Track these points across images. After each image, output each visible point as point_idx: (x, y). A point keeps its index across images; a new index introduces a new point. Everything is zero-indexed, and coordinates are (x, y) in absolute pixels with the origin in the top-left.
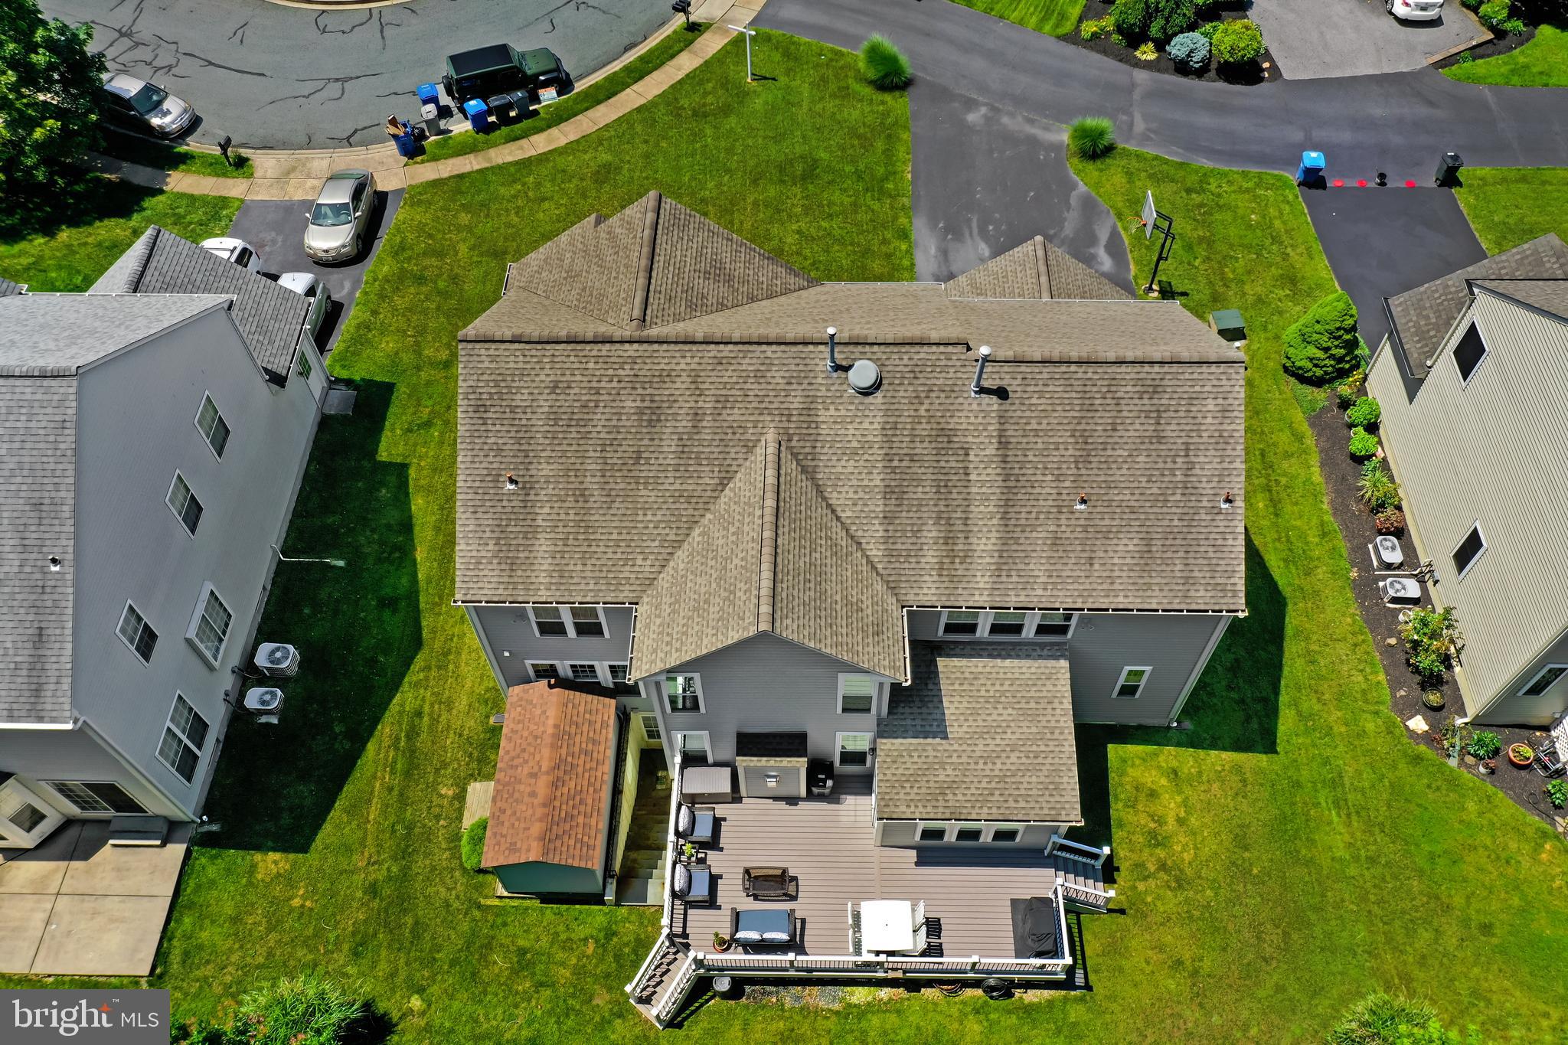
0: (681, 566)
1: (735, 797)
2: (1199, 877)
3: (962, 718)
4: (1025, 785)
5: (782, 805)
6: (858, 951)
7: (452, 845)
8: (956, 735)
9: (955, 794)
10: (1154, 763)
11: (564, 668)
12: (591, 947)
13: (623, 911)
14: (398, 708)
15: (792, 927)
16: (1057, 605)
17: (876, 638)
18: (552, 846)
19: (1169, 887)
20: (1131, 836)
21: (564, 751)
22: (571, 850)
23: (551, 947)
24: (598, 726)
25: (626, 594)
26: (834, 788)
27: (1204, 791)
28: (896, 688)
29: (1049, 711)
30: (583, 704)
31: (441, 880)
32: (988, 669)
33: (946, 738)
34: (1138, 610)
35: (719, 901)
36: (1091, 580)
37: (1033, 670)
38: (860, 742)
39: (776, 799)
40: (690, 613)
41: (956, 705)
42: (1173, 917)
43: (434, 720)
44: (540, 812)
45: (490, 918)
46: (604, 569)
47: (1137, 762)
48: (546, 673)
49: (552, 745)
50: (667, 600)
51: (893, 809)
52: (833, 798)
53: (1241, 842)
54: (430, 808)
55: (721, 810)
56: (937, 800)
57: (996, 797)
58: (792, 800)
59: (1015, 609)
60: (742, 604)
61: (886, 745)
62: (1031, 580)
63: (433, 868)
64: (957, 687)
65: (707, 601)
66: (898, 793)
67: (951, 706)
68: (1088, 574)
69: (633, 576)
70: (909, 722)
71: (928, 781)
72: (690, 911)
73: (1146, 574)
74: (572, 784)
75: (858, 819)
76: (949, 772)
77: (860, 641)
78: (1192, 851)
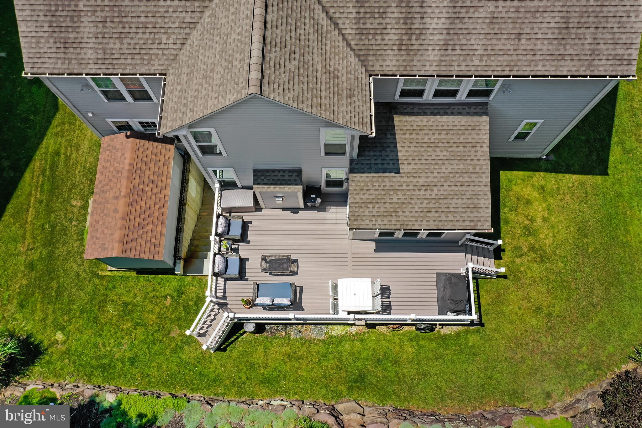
0: (196, 43)
1: (257, 207)
2: (555, 255)
3: (410, 158)
4: (454, 205)
5: (288, 213)
6: (336, 311)
7: (80, 237)
8: (406, 171)
9: (404, 212)
10: (530, 183)
11: (135, 124)
12: (169, 300)
13: (189, 279)
14: (44, 150)
15: (293, 296)
16: (489, 73)
17: (349, 100)
18: (129, 246)
19: (536, 261)
20: (513, 230)
21: (137, 181)
22: (143, 248)
23: (144, 301)
24: (161, 163)
25: (156, 67)
26: (321, 204)
27: (561, 200)
28: (363, 139)
29: (473, 153)
30: (150, 148)
31: (73, 259)
32: (430, 123)
33: (399, 172)
34: (552, 76)
35: (247, 275)
36: (518, 52)
37: (463, 123)
38: (339, 173)
39: (284, 209)
40: (201, 81)
41: (407, 149)
42: (537, 280)
43: (68, 158)
44: (120, 223)
45: (105, 283)
46: (138, 47)
47: (519, 181)
48: (124, 127)
49: (128, 178)
50: (185, 70)
51: (360, 222)
52: (322, 208)
53: (582, 232)
54: (66, 214)
55: (247, 217)
56: (391, 216)
57: (433, 214)
58: (295, 210)
59: (456, 76)
60: (237, 71)
61: (356, 177)
62: (471, 53)
63: (69, 252)
64: (407, 136)
65: (212, 71)
66: (364, 212)
67: (403, 150)
68: (516, 47)
69: (160, 52)
70: (372, 161)
71: (385, 203)
72: (228, 282)
73: (562, 47)
74: (143, 204)
75: (338, 222)
76: (400, 196)
77: (336, 102)
78: (551, 239)
